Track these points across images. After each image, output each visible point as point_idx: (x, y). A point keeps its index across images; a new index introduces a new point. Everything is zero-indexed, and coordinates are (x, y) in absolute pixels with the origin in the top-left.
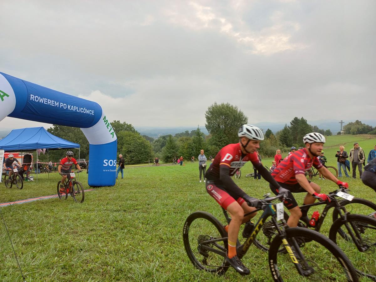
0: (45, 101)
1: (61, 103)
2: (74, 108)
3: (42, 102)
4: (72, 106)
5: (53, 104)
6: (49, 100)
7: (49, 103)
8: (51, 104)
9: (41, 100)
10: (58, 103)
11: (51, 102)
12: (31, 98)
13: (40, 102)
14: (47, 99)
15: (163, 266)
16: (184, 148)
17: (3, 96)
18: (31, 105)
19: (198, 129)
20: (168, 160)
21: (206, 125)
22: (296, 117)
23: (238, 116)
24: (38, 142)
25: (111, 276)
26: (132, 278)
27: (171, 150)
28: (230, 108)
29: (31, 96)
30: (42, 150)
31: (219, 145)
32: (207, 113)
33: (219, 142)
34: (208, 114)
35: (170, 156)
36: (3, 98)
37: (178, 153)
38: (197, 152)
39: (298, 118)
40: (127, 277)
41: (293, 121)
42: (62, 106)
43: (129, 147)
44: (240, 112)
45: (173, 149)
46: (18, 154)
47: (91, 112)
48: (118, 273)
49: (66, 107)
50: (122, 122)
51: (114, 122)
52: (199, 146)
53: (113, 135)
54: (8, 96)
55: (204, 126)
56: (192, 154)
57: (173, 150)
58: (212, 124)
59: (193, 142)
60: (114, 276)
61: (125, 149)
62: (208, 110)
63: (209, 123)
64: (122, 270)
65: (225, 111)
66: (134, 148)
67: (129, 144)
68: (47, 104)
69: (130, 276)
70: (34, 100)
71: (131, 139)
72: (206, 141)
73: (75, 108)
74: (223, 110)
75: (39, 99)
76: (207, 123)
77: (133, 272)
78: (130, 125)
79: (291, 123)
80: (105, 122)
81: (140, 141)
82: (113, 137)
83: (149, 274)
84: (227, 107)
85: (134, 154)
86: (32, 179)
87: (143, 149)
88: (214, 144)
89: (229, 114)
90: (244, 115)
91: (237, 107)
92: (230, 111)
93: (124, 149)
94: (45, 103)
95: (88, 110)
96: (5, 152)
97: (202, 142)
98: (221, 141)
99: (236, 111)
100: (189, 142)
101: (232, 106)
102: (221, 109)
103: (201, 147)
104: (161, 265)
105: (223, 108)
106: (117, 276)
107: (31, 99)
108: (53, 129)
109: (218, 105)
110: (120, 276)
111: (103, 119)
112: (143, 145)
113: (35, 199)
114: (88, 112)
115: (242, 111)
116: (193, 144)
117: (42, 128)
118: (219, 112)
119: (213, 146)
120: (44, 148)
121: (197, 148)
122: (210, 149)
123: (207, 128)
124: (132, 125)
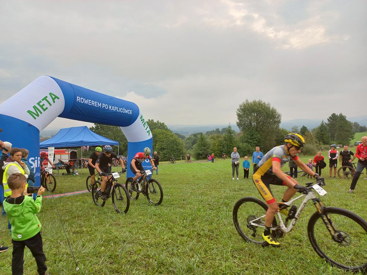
0: (89, 102)
1: (103, 104)
2: (114, 108)
3: (87, 104)
4: (113, 107)
5: (96, 105)
6: (92, 101)
7: (93, 104)
8: (95, 105)
9: (86, 102)
10: (100, 104)
11: (94, 103)
12: (78, 99)
13: (85, 103)
14: (91, 101)
15: (203, 262)
16: (215, 146)
17: (55, 98)
18: (77, 106)
19: (230, 127)
20: (199, 157)
21: (237, 123)
22: (333, 114)
23: (271, 114)
24: (83, 140)
25: (153, 269)
26: (174, 272)
27: (203, 147)
28: (262, 105)
29: (78, 98)
30: (86, 147)
31: (251, 143)
32: (238, 111)
33: (251, 139)
34: (240, 111)
35: (201, 153)
36: (55, 100)
37: (209, 150)
38: (228, 149)
39: (336, 114)
40: (169, 270)
41: (330, 118)
42: (104, 106)
43: (162, 145)
44: (273, 109)
45: (204, 146)
46: (65, 151)
47: (129, 112)
48: (160, 266)
49: (108, 108)
50: (155, 121)
51: (148, 121)
52: (230, 143)
53: (149, 133)
54: (58, 98)
55: (236, 123)
56: (223, 151)
57: (204, 148)
58: (243, 121)
59: (224, 139)
60: (157, 269)
61: (159, 147)
62: (239, 108)
63: (240, 121)
64: (164, 263)
65: (257, 108)
66: (167, 146)
67: (162, 142)
68: (91, 105)
69: (172, 270)
70: (79, 102)
71: (164, 137)
72: (237, 139)
73: (116, 108)
74: (255, 107)
75: (84, 101)
76: (238, 121)
77: (174, 266)
78: (163, 123)
79: (328, 119)
80: (142, 120)
81: (173, 139)
82: (149, 135)
83: (190, 270)
84: (259, 104)
85: (167, 151)
86: (77, 173)
87: (175, 147)
88: (246, 142)
89: (261, 111)
90: (277, 112)
91: (269, 103)
92: (262, 109)
93: (157, 147)
94: (89, 104)
95: (126, 110)
96: (55, 148)
97: (233, 139)
98: (253, 139)
99: (269, 108)
100: (220, 139)
101: (264, 103)
102: (253, 106)
103: (232, 144)
104: (201, 261)
105: (255, 105)
106: (160, 269)
107: (77, 101)
108: (95, 128)
109: (249, 102)
110: (163, 269)
111: (140, 118)
112: (175, 143)
113: (81, 192)
114: (127, 112)
115: (275, 108)
116: (224, 141)
117: (86, 126)
118: (251, 109)
119: (245, 143)
120: (88, 145)
121: (228, 146)
122: (241, 146)
123: (238, 125)
124: (164, 124)
